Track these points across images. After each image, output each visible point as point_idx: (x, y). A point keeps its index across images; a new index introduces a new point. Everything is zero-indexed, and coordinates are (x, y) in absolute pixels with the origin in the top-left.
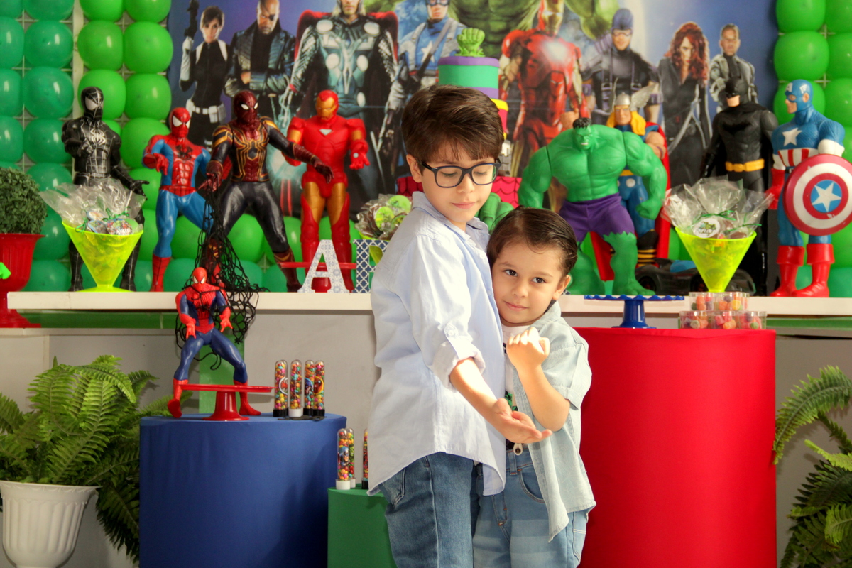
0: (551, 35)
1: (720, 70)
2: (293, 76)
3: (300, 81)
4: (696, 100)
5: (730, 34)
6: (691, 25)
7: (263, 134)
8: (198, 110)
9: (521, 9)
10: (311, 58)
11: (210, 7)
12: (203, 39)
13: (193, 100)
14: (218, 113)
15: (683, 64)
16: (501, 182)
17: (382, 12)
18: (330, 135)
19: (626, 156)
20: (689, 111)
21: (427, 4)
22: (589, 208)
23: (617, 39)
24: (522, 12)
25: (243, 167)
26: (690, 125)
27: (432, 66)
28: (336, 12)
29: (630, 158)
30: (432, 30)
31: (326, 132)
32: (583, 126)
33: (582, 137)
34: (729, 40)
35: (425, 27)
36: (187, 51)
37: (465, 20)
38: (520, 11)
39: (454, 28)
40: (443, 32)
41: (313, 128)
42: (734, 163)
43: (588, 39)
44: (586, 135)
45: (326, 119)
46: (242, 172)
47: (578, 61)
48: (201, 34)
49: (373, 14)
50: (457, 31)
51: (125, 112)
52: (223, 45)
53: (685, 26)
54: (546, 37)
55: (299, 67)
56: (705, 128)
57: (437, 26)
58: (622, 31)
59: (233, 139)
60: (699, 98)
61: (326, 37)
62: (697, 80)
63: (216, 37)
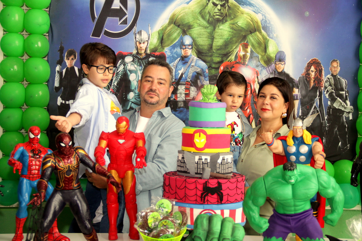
0: (244, 64)
1: (330, 82)
2: (112, 84)
3: (116, 87)
4: (317, 97)
5: (335, 64)
6: (315, 59)
7: (76, 159)
9: (229, 51)
10: (122, 75)
11: (70, 49)
12: (67, 66)
15: (311, 79)
16: (228, 183)
17: (158, 52)
18: (124, 143)
20: (314, 103)
21: (181, 48)
23: (277, 66)
24: (229, 53)
25: (62, 181)
26: (314, 110)
27: (183, 80)
28: (135, 52)
30: (184, 61)
31: (121, 141)
32: (291, 170)
33: (290, 177)
34: (334, 67)
35: (180, 60)
36: (58, 72)
37: (201, 57)
38: (228, 52)
39: (195, 60)
40: (189, 62)
41: (114, 138)
43: (263, 66)
44: (293, 176)
45: (121, 133)
46: (62, 184)
47: (258, 77)
48: (66, 63)
49: (154, 53)
50: (196, 62)
51: (25, 103)
52: (76, 69)
53: (312, 60)
54: (242, 65)
55: (115, 80)
56: (322, 111)
57: (186, 59)
58: (280, 63)
59: (55, 164)
60: (319, 97)
61: (129, 65)
62: (318, 87)
63: (73, 65)
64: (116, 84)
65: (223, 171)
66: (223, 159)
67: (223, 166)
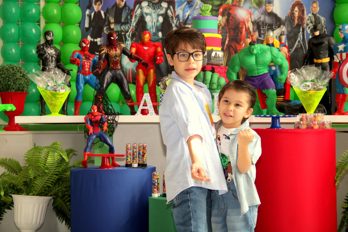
0: (239, 6)
1: (311, 20)
2: (132, 25)
3: (135, 27)
4: (301, 33)
5: (315, 5)
6: (298, 1)
7: (120, 49)
8: (92, 40)
10: (139, 17)
12: (94, 10)
13: (90, 36)
14: (101, 41)
15: (295, 17)
18: (147, 50)
19: (272, 57)
20: (298, 37)
22: (256, 79)
23: (267, 8)
25: (112, 63)
26: (298, 43)
27: (190, 20)
29: (273, 57)
30: (190, 5)
31: (146, 48)
33: (253, 49)
34: (315, 8)
35: (187, 4)
36: (88, 15)
39: (199, 4)
40: (194, 6)
41: (140, 47)
42: (317, 59)
43: (255, 8)
44: (255, 48)
45: (146, 43)
46: (111, 65)
47: (251, 17)
48: (93, 8)
50: (200, 5)
51: (62, 41)
52: (102, 12)
53: (296, 2)
54: (237, 7)
55: (134, 21)
56: (305, 45)
57: (192, 3)
58: (269, 5)
59: (107, 51)
60: (302, 32)
61: (145, 8)
62: (301, 24)
63: (100, 9)
64: (134, 24)
65: (215, 62)
66: (216, 54)
67: (215, 58)
